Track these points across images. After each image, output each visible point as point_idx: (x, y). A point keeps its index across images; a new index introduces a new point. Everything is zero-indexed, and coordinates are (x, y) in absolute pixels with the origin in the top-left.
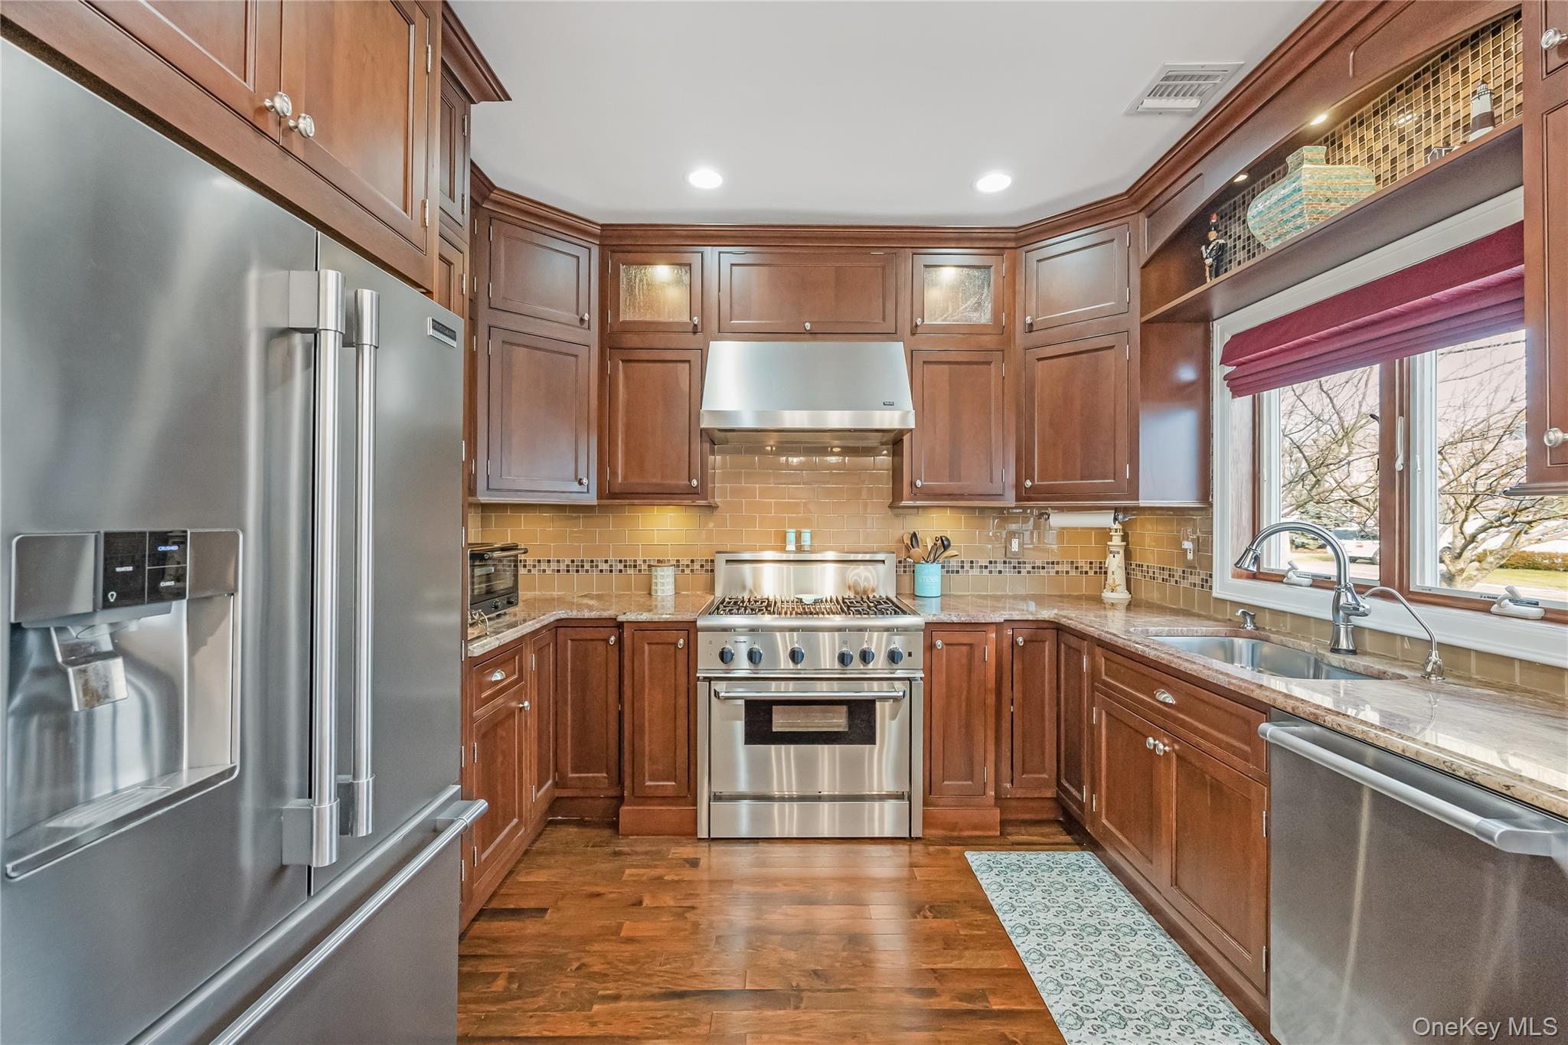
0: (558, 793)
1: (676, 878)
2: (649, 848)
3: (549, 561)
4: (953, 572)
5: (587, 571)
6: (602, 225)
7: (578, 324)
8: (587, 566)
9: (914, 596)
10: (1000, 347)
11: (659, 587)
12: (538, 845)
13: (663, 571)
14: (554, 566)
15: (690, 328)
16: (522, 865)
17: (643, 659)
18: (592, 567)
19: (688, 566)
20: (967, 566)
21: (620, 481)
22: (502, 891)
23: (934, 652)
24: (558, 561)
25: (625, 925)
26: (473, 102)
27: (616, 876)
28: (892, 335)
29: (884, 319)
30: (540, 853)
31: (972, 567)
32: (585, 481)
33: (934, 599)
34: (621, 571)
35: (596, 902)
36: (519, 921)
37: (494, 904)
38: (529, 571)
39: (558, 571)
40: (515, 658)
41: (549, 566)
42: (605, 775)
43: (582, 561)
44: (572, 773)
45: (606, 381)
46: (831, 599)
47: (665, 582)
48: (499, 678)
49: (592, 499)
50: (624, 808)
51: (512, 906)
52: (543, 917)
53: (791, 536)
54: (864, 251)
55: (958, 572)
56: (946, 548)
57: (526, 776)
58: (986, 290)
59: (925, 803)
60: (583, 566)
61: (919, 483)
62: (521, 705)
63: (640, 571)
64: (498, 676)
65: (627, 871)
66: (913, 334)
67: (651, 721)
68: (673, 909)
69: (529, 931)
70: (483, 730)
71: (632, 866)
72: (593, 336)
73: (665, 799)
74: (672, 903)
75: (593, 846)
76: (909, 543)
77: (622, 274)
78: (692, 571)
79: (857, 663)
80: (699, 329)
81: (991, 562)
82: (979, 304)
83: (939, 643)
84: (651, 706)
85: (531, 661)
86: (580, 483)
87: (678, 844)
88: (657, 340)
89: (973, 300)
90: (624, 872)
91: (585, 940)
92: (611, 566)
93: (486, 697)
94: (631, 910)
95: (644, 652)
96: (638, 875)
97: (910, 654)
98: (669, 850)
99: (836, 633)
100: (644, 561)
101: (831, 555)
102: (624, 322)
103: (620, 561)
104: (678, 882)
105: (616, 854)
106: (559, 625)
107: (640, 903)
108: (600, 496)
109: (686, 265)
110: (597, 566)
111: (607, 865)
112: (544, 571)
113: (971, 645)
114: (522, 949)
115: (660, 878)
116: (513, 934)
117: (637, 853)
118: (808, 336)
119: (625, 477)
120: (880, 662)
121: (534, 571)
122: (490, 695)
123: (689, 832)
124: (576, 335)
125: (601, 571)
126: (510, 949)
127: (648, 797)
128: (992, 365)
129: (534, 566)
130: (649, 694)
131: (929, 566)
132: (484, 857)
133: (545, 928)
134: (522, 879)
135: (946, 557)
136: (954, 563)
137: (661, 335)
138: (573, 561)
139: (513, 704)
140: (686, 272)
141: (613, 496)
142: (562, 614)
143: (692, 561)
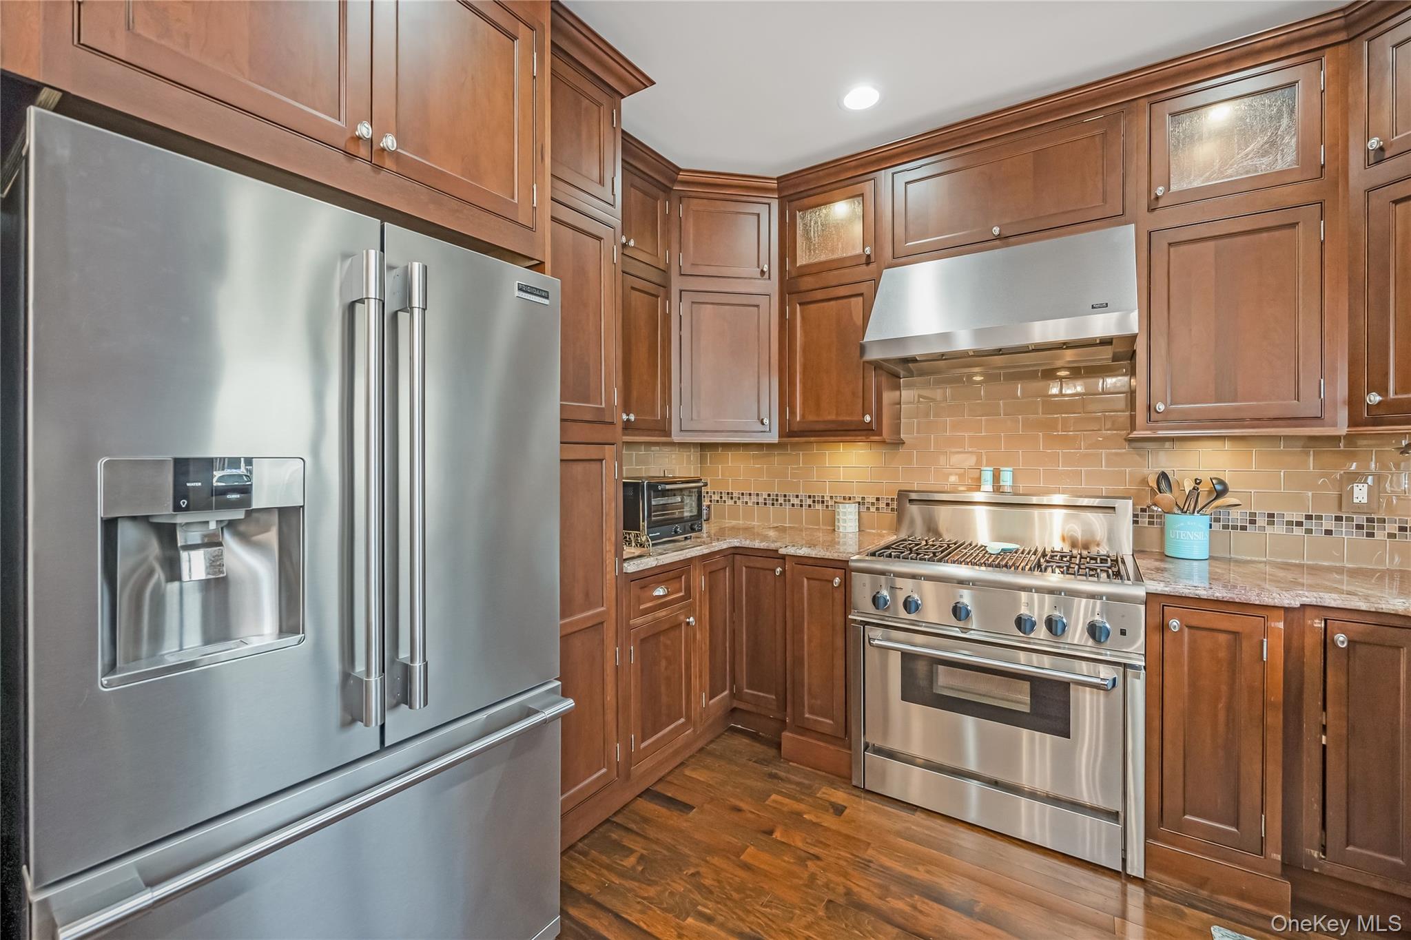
0: (736, 704)
1: (814, 820)
2: (801, 780)
3: (750, 494)
4: (1235, 527)
5: (781, 505)
6: (778, 179)
7: (759, 276)
8: (781, 500)
9: (1164, 557)
10: (1314, 199)
11: (841, 523)
12: (713, 746)
13: (845, 508)
14: (754, 499)
15: (864, 260)
16: (693, 760)
17: (803, 594)
18: (785, 501)
19: (873, 504)
20: (1261, 521)
21: (798, 419)
22: (669, 778)
23: (1167, 636)
24: (758, 495)
25: (748, 850)
26: (623, 97)
27: (763, 796)
28: (1118, 218)
29: (1104, 200)
30: (710, 754)
31: (1271, 523)
32: (766, 421)
33: (1195, 563)
34: (810, 506)
35: (735, 817)
36: (669, 809)
37: (659, 788)
38: (735, 502)
39: (758, 503)
40: (681, 577)
41: (750, 499)
42: (774, 697)
43: (777, 495)
44: (747, 688)
45: (786, 326)
46: (1036, 550)
47: (848, 518)
48: (661, 594)
49: (774, 438)
50: (786, 734)
51: (670, 795)
52: (687, 814)
53: (988, 475)
54: (1073, 120)
55: (1244, 528)
56: (1220, 494)
57: (695, 683)
58: (1285, 121)
59: (1148, 834)
60: (777, 500)
61: (1161, 407)
62: (688, 620)
63: (827, 506)
64: (660, 592)
65: (774, 797)
66: (1151, 210)
67: (810, 655)
68: (798, 852)
69: (672, 822)
70: (642, 636)
71: (780, 793)
72: (773, 286)
73: (822, 736)
74: (800, 845)
75: (754, 762)
76: (1155, 486)
77: (799, 220)
78: (878, 509)
79: (1041, 632)
80: (873, 260)
81: (1309, 517)
82: (1272, 143)
83: (1175, 624)
84: (810, 641)
85: (700, 581)
86: (763, 424)
87: (832, 784)
88: (832, 278)
89: (1261, 140)
90: (770, 796)
91: (711, 850)
92: (801, 501)
93: (646, 609)
94: (760, 836)
95: (803, 586)
96: (781, 803)
97: (1123, 632)
98: (820, 789)
99: (1047, 596)
100: (831, 497)
101: (1058, 499)
102: (801, 267)
103: (810, 497)
104: (814, 824)
105: (773, 776)
106: (736, 551)
107: (770, 833)
108: (782, 434)
109: (858, 196)
110: (789, 501)
111: (759, 784)
112: (747, 503)
113: (1235, 634)
114: (660, 836)
115: (799, 814)
116: (660, 820)
117: (789, 781)
118: (997, 242)
119: (803, 416)
120: (1077, 636)
121: (739, 503)
122: (650, 607)
123: (844, 777)
124: (760, 286)
125: (793, 505)
126: (652, 833)
127: (808, 729)
128: (1301, 227)
129: (739, 498)
130: (809, 628)
131: (1183, 517)
132: (643, 746)
133: (685, 825)
134: (688, 772)
135: (1217, 507)
136: (1236, 516)
137: (835, 272)
138: (769, 495)
139: (682, 618)
140: (859, 203)
141: (792, 434)
142: (736, 543)
143: (878, 499)
